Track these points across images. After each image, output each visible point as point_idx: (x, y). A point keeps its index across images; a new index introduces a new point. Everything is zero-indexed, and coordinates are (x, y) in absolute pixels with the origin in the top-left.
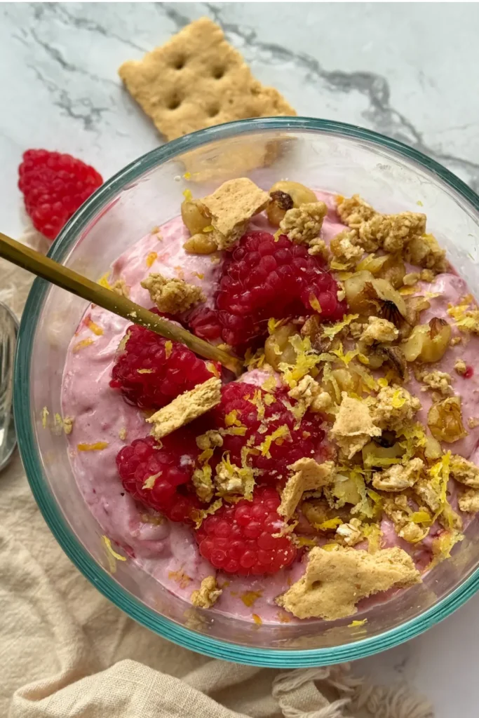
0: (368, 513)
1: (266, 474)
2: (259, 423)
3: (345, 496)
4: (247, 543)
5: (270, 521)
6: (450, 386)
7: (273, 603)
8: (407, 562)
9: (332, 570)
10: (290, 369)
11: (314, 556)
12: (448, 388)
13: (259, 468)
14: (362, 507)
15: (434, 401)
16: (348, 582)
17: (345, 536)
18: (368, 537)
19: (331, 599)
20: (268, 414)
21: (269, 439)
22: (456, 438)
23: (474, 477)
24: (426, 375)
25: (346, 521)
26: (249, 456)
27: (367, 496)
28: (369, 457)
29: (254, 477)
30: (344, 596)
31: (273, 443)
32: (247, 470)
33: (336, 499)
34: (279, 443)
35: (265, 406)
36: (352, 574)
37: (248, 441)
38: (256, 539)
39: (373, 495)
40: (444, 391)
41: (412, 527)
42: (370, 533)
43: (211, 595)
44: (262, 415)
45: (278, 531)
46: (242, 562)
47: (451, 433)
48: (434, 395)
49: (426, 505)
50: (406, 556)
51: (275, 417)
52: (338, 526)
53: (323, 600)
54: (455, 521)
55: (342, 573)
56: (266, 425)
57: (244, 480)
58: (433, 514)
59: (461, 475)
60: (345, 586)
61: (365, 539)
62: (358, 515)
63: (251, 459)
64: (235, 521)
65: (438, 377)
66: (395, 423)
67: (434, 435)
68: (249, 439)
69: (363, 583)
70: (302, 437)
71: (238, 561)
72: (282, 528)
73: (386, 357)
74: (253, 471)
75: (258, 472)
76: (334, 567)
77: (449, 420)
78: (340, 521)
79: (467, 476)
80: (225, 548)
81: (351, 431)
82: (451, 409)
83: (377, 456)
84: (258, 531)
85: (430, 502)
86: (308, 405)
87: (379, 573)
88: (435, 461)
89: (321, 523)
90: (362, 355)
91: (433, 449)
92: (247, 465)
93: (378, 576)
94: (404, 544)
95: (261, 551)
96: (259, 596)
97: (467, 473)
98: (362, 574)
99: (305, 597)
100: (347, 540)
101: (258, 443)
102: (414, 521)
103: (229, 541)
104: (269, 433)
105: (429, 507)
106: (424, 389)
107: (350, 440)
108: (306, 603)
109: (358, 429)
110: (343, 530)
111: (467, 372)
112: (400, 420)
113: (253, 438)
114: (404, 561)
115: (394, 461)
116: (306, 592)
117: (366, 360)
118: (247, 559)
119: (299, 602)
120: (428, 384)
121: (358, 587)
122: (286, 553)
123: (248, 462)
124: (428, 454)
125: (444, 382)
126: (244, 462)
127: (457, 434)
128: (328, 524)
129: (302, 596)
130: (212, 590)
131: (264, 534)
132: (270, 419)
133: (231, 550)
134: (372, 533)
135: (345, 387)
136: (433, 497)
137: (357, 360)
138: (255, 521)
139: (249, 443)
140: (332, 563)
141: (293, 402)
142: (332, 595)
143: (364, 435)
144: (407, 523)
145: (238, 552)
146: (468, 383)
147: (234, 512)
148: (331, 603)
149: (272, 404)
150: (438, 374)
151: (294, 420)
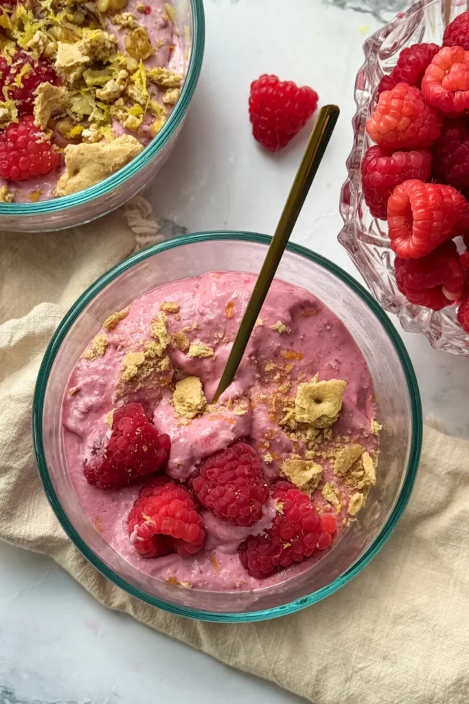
0: (100, 117)
1: (24, 103)
2: (10, 67)
3: (81, 109)
4: (21, 152)
5: (33, 133)
6: (135, 21)
7: (51, 196)
8: (133, 141)
9: (81, 157)
10: (21, 36)
11: (68, 150)
12: (134, 23)
13: (18, 99)
14: (95, 115)
15: (127, 34)
16: (95, 163)
17: (89, 137)
18: (105, 135)
19: (87, 178)
20: (14, 61)
21: (19, 76)
22: (148, 55)
23: (168, 78)
24: (117, 18)
25: (87, 127)
26: (9, 91)
27: (97, 106)
28: (88, 78)
29: (17, 107)
30: (95, 174)
31: (23, 77)
32: (9, 102)
33: (75, 113)
34: (27, 77)
35: (11, 56)
36: (96, 156)
37: (5, 81)
38: (26, 148)
39: (100, 105)
40: (132, 26)
41: (131, 117)
42: (105, 131)
43: (7, 198)
44: (11, 62)
45: (40, 138)
46: (20, 165)
47: (144, 51)
48: (126, 30)
49: (136, 102)
50: (131, 138)
51: (20, 61)
52: (82, 132)
53: (82, 180)
54: (161, 110)
55: (89, 157)
56: (15, 68)
57: (9, 110)
58: (143, 106)
59: (159, 78)
60: (95, 166)
61: (103, 136)
62: (94, 121)
63: (11, 94)
64: (9, 140)
65: (126, 17)
66: (97, 51)
67: (132, 55)
68: (6, 79)
69: (105, 161)
70: (41, 71)
71: (17, 166)
72: (43, 137)
73: (85, 12)
74: (14, 102)
75: (18, 102)
76: (83, 154)
77: (140, 43)
78: (82, 127)
79: (163, 78)
80: (5, 159)
81: (68, 63)
82: (139, 36)
83: (94, 77)
84: (26, 142)
85: (138, 99)
86: (41, 52)
87: (114, 151)
88: (135, 71)
89: (69, 132)
90: (68, 15)
91: (132, 64)
92: (10, 99)
93: (114, 154)
94: (128, 131)
95: (32, 155)
96: (41, 194)
97: (162, 76)
98: (103, 154)
99: (70, 181)
100: (90, 139)
101: (12, 81)
102: (132, 113)
103: (8, 154)
104: (18, 72)
105: (138, 103)
106: (119, 27)
107: (70, 70)
108: (71, 185)
109: (73, 61)
110: (86, 133)
111: (146, 10)
112: (100, 48)
113: (8, 78)
114: (131, 141)
115: (107, 78)
116: (69, 178)
117: (71, 17)
118: (23, 163)
119: (66, 185)
120: (120, 24)
121: (103, 164)
122: (49, 153)
123: (9, 96)
124: (129, 68)
125: (130, 18)
126: (6, 97)
127: (147, 51)
128: (74, 131)
129: (67, 181)
130: (6, 194)
131: (30, 143)
132: (16, 64)
133: (11, 159)
134: (106, 131)
135: (59, 38)
136: (139, 94)
137: (66, 19)
138: (22, 135)
139: (7, 82)
140: (81, 152)
141: (30, 50)
142: (87, 175)
143: (78, 63)
144: (127, 117)
145: (16, 159)
146: (149, 17)
147: (6, 135)
148: (88, 180)
149: (15, 55)
150: (125, 15)
151: (33, 61)
